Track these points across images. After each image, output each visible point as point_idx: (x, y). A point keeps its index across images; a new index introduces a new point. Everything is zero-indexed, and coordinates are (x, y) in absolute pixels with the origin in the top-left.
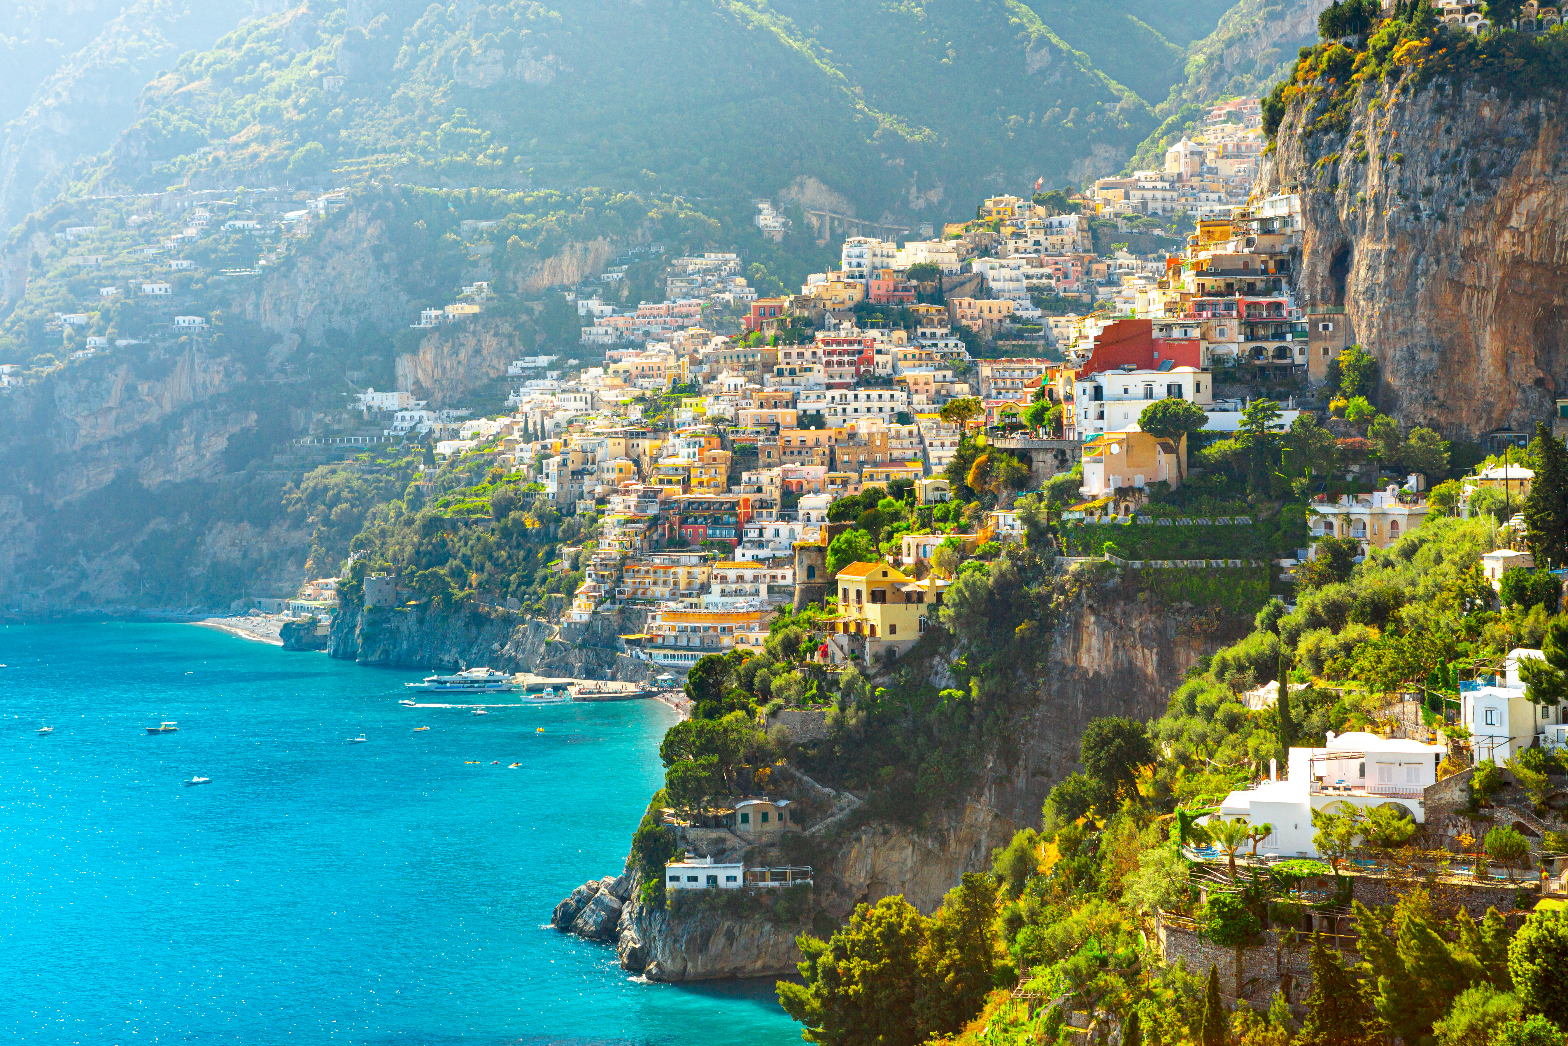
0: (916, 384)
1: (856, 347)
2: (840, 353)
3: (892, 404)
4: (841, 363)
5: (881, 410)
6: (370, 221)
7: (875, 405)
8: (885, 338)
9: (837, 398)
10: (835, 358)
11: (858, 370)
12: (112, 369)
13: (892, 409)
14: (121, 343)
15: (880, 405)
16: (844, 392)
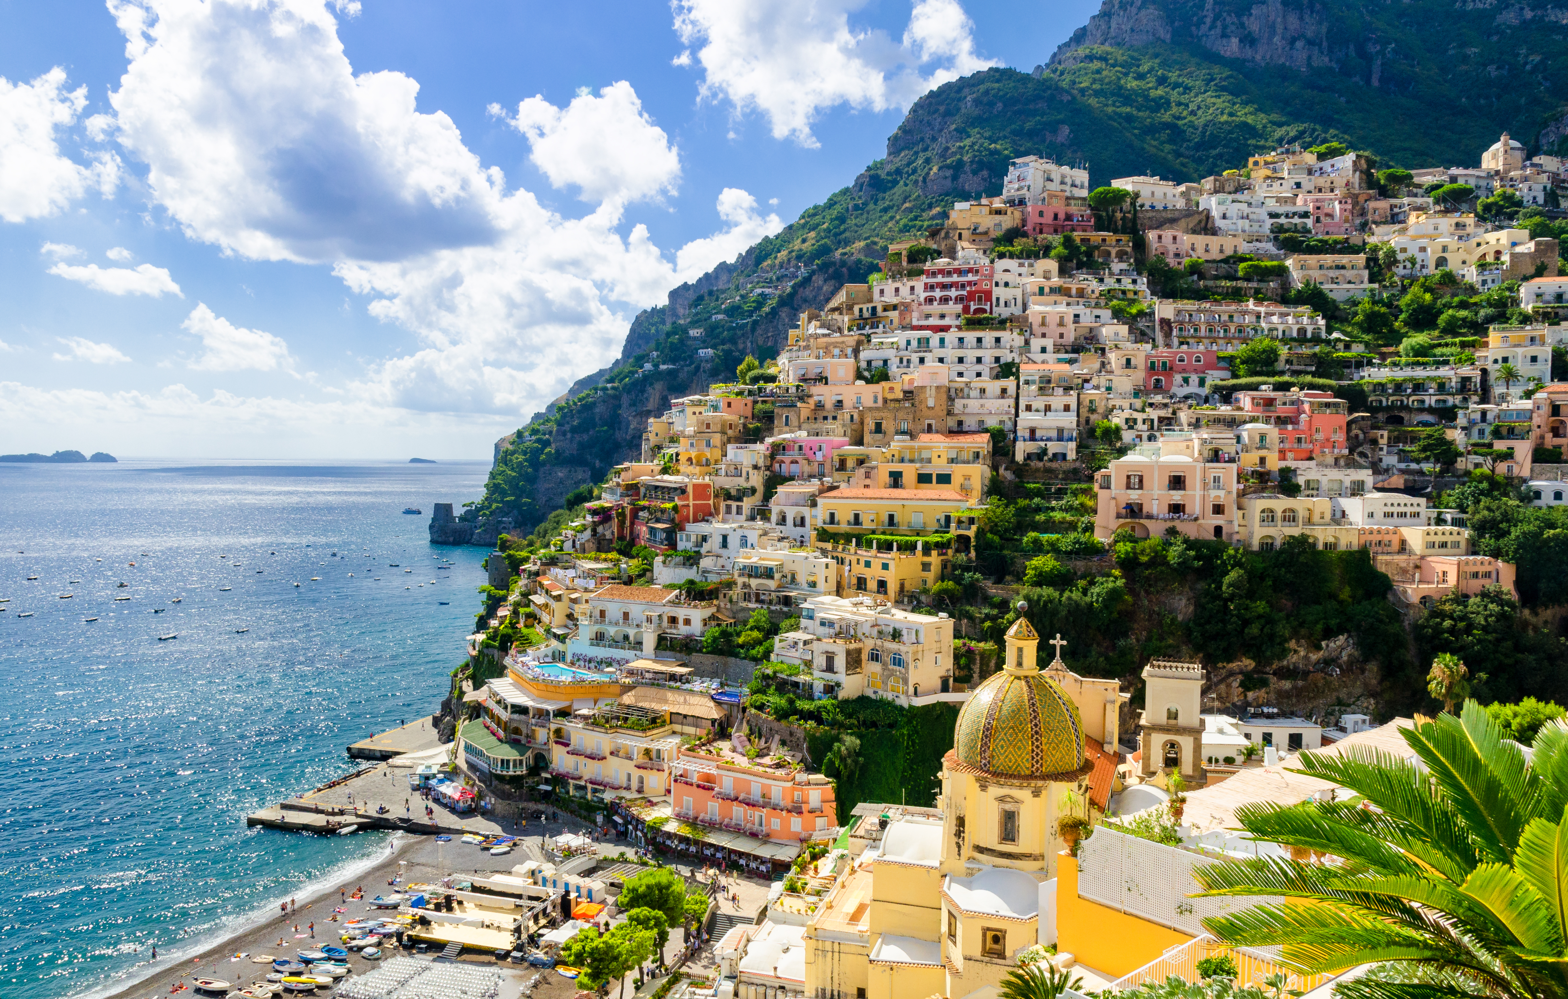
0: (1043, 324)
1: (970, 277)
2: (944, 287)
3: (997, 353)
4: (945, 300)
5: (979, 360)
6: (825, 281)
7: (971, 355)
8: (1023, 270)
9: (914, 343)
10: (938, 293)
11: (966, 310)
12: (651, 384)
13: (997, 360)
14: (663, 367)
15: (979, 353)
16: (927, 333)
